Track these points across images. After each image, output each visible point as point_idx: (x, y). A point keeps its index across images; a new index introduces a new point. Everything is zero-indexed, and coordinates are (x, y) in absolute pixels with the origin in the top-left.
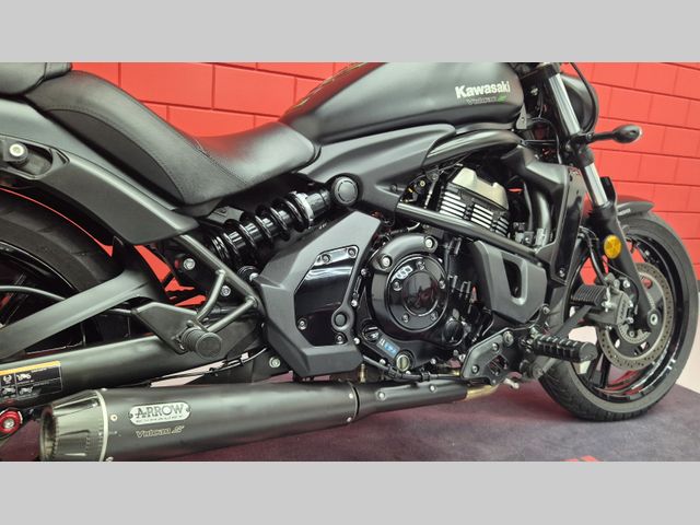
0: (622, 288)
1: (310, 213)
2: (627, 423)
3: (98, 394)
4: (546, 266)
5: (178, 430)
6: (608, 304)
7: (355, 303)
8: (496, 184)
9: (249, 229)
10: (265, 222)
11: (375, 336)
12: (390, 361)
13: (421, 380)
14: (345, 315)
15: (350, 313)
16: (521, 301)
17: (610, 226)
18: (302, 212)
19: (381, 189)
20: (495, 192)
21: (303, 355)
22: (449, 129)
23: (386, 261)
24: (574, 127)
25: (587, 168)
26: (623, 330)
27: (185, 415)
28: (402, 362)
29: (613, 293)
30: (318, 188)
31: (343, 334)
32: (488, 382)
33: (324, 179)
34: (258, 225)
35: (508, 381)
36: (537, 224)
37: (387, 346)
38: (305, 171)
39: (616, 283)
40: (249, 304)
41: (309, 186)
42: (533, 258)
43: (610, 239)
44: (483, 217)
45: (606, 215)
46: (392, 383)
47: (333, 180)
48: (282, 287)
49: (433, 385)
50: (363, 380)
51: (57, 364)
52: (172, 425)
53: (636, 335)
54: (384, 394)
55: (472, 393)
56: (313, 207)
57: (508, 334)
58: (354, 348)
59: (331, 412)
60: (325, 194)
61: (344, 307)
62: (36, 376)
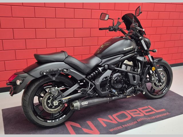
0: (156, 76)
1: (101, 71)
2: (158, 99)
3: (77, 101)
4: (140, 75)
5: (87, 105)
6: (153, 79)
7: (108, 85)
8: (131, 62)
9: (92, 74)
10: (94, 73)
11: (112, 89)
12: (114, 93)
13: (119, 95)
14: (107, 87)
15: (108, 86)
16: (135, 82)
17: (153, 65)
18: (100, 71)
19: (112, 66)
20: (131, 63)
21: (101, 93)
22: (123, 55)
23: (113, 78)
24: (146, 48)
25: (149, 55)
26: (157, 83)
27: (87, 103)
28: (116, 93)
29: (154, 77)
30: (102, 67)
31: (107, 90)
32: (130, 95)
33: (103, 65)
34: (93, 74)
35: (133, 95)
36: (139, 68)
37: (114, 91)
38: (100, 64)
39: (155, 75)
40: (94, 87)
41: (100, 66)
42: (137, 74)
43: (153, 67)
44: (129, 68)
45: (152, 63)
46: (115, 96)
47: (104, 65)
48: (98, 84)
49: (121, 96)
50: (110, 96)
51: (70, 97)
52: (86, 105)
53: (159, 83)
54: (113, 98)
55: (128, 97)
56: (101, 70)
57: (133, 88)
58: (109, 92)
59: (105, 101)
60: (103, 67)
61: (107, 86)
62: (68, 99)
